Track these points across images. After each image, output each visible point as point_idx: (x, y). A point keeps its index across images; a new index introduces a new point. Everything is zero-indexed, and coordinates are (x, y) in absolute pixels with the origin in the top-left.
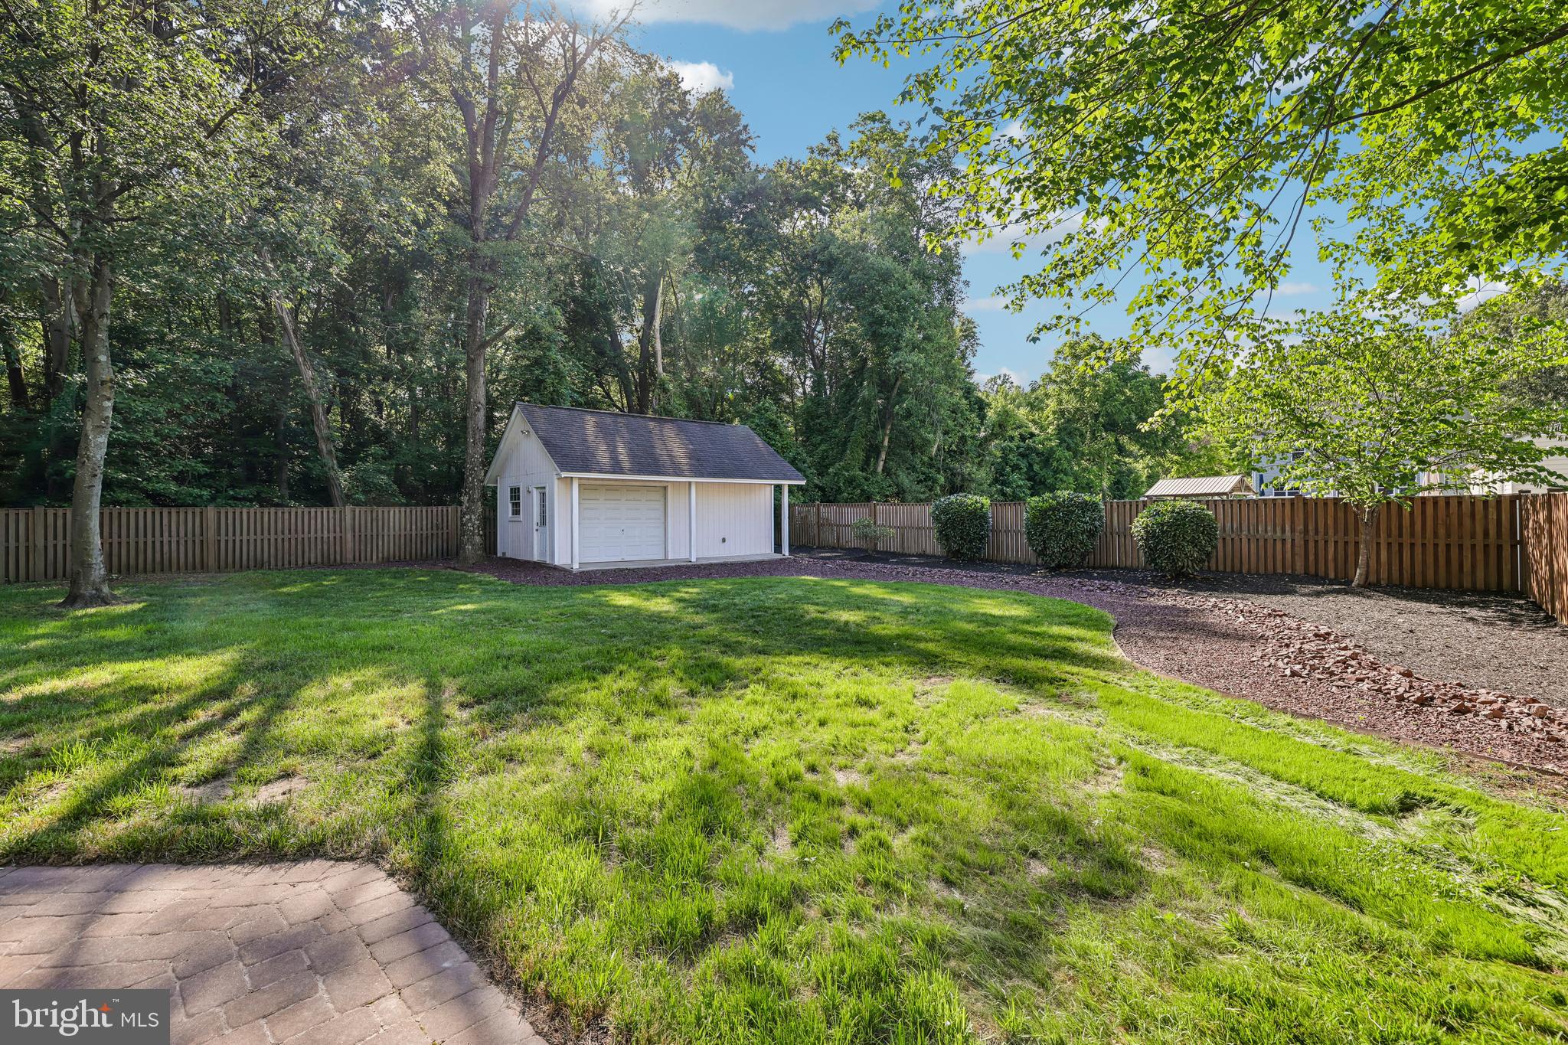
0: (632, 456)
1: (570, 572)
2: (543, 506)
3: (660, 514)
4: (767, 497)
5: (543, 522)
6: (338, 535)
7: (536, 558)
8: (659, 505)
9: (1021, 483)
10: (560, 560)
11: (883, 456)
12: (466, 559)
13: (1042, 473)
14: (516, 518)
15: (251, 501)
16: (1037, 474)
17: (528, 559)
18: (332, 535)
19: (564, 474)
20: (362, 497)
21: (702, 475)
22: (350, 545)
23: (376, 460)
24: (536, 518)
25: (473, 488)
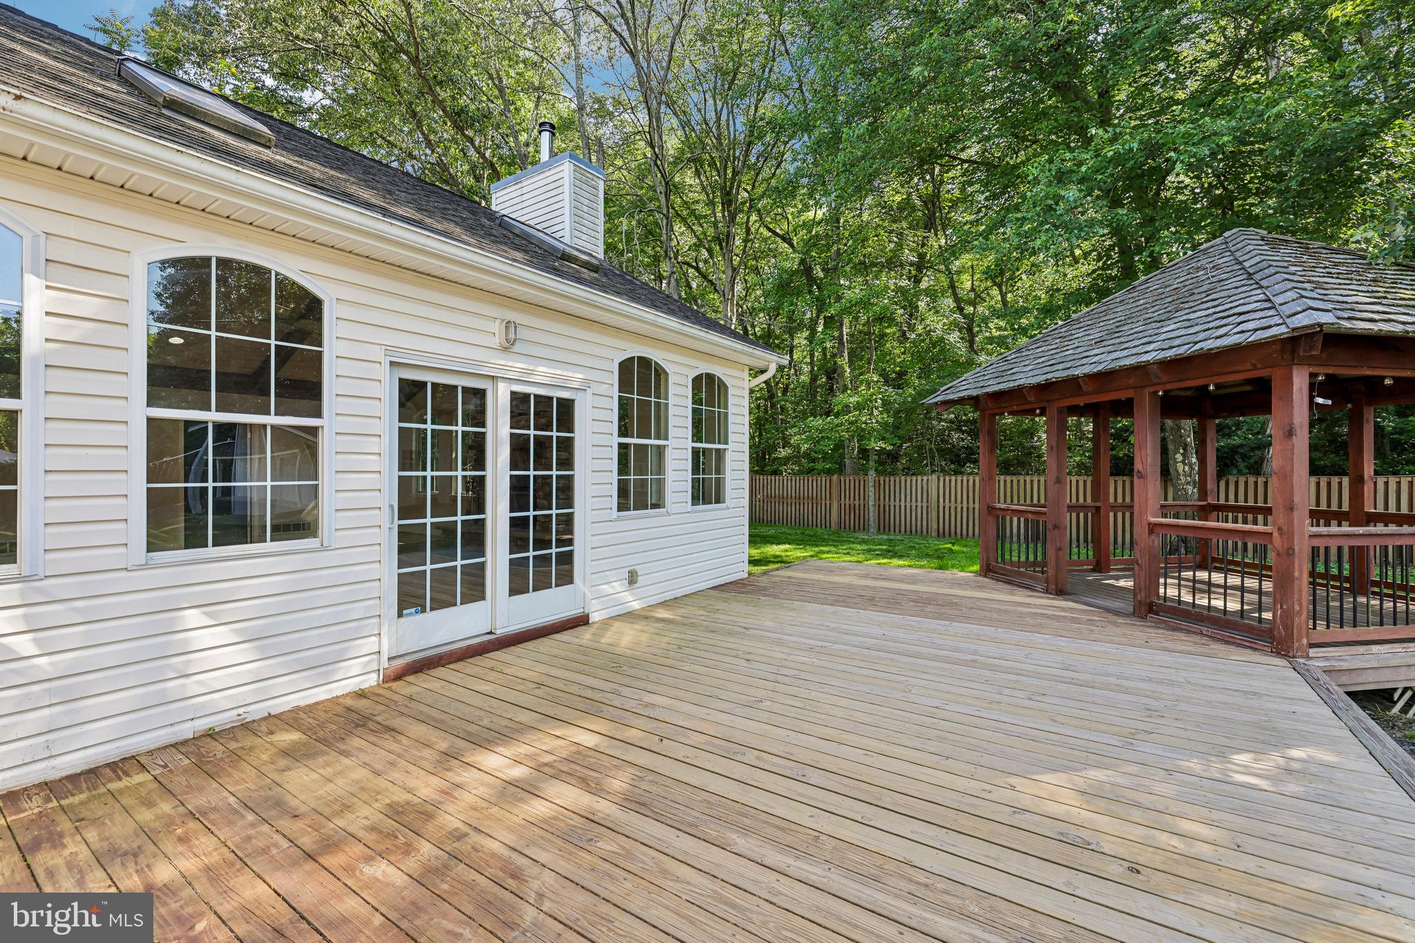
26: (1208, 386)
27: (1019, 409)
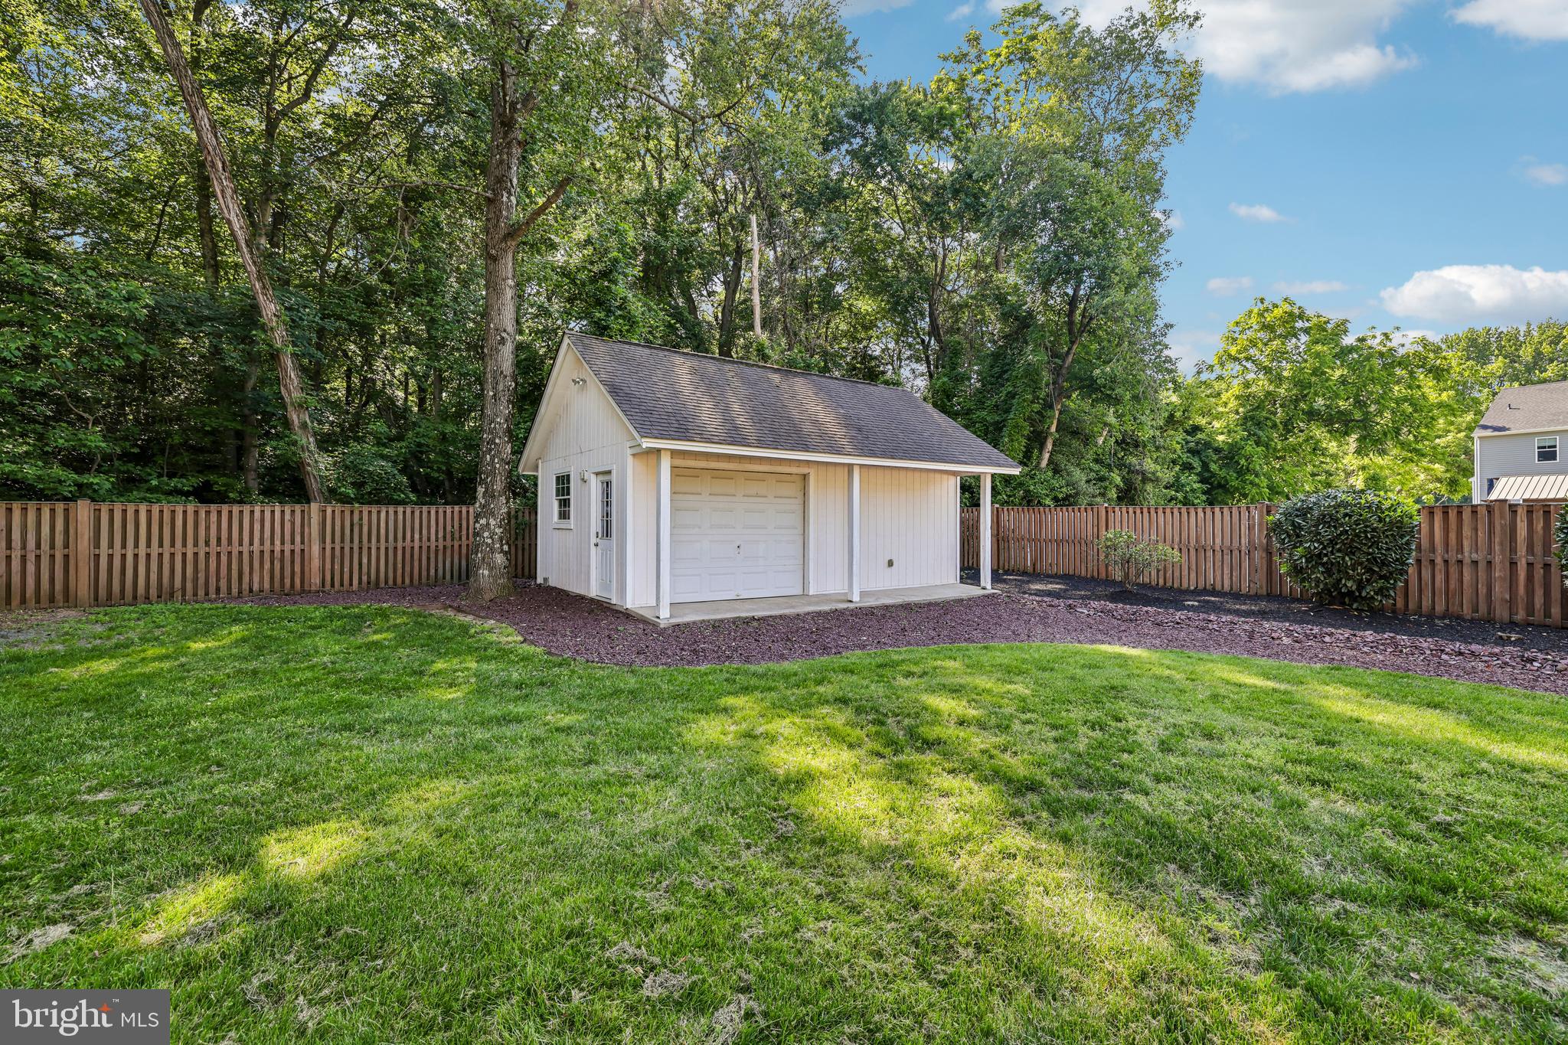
0: (757, 417)
1: (655, 625)
2: (607, 503)
3: (795, 519)
4: (949, 494)
5: (607, 532)
6: (298, 548)
7: (594, 591)
8: (795, 505)
9: (1196, 486)
10: (636, 598)
11: (1049, 446)
12: (479, 591)
13: (1223, 473)
14: (564, 524)
15: (187, 494)
16: (1213, 475)
17: (582, 592)
18: (287, 548)
19: (648, 443)
20: (351, 492)
21: (873, 454)
22: (316, 563)
23: (379, 443)
24: (595, 524)
25: (493, 473)
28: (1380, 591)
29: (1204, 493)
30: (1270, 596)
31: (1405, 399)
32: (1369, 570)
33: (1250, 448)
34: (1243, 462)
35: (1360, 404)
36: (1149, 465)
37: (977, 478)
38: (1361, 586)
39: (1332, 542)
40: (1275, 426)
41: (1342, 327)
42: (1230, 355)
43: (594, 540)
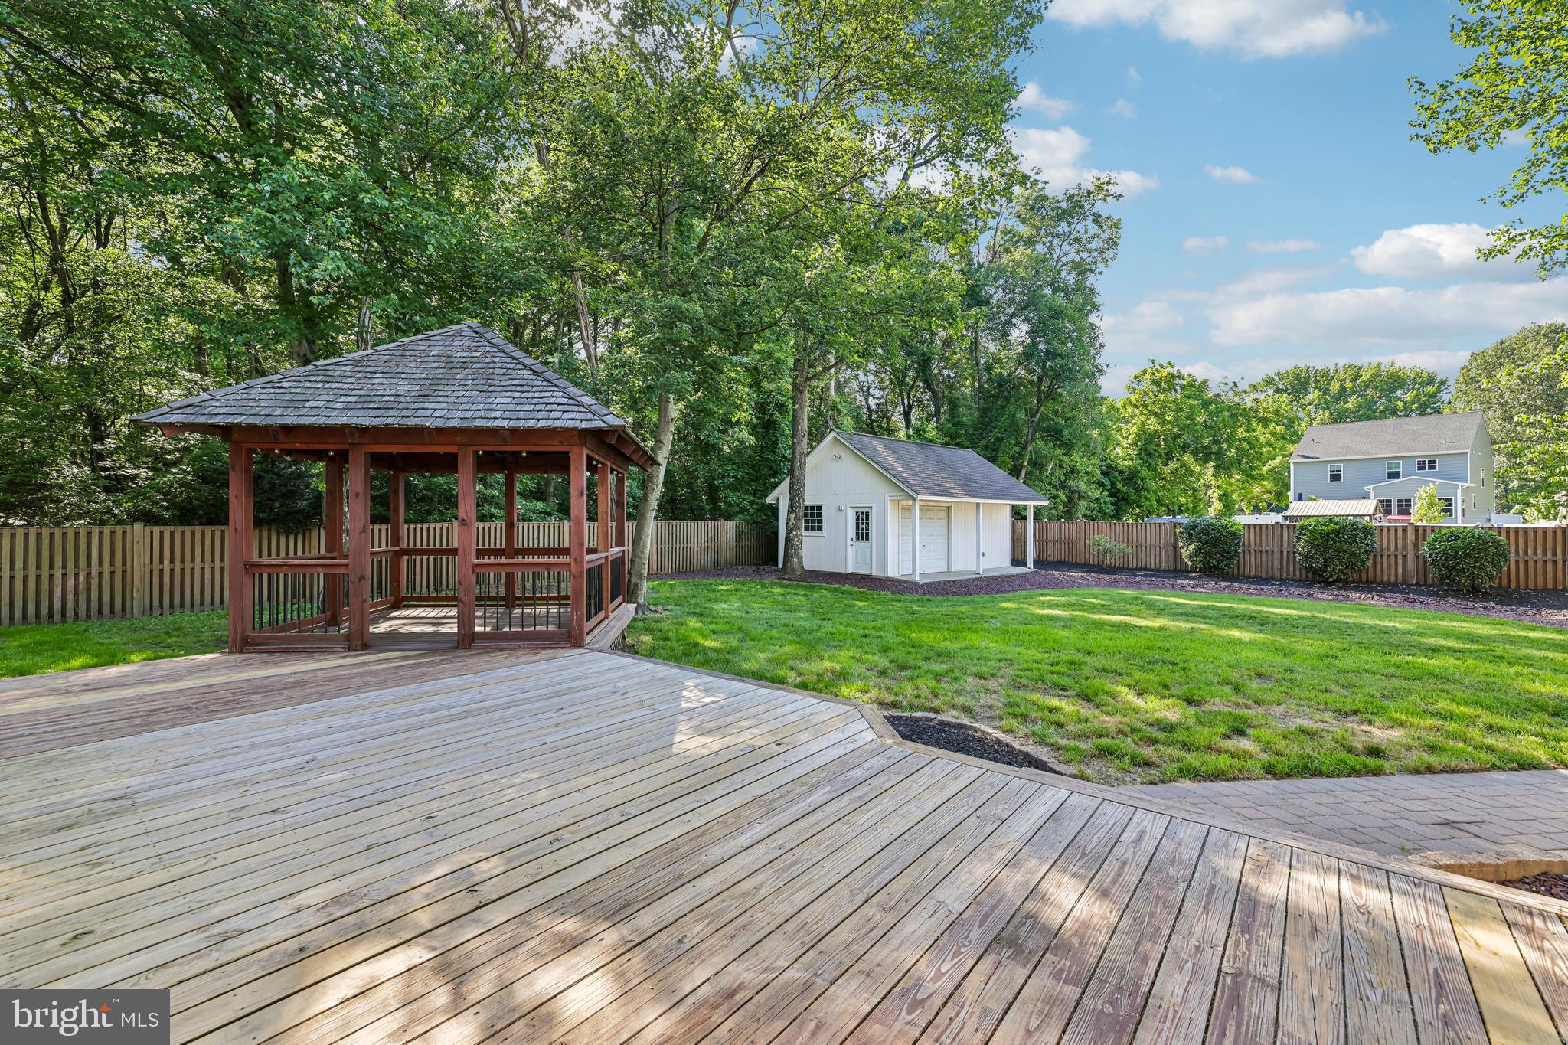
2: (861, 523)
3: (945, 531)
4: (1010, 517)
5: (861, 538)
7: (850, 570)
8: (944, 523)
10: (894, 570)
14: (814, 534)
16: (1119, 491)
17: (838, 571)
19: (917, 497)
24: (850, 534)
26: (521, 452)
27: (304, 447)
28: (1226, 565)
29: (1112, 504)
30: (1175, 570)
31: (1245, 440)
32: (1222, 555)
33: (1144, 472)
34: (1139, 482)
35: (1216, 442)
36: (1083, 487)
37: (1025, 507)
38: (1219, 563)
39: (1207, 542)
40: (1160, 456)
41: (1205, 384)
42: (1131, 403)
43: (850, 542)
